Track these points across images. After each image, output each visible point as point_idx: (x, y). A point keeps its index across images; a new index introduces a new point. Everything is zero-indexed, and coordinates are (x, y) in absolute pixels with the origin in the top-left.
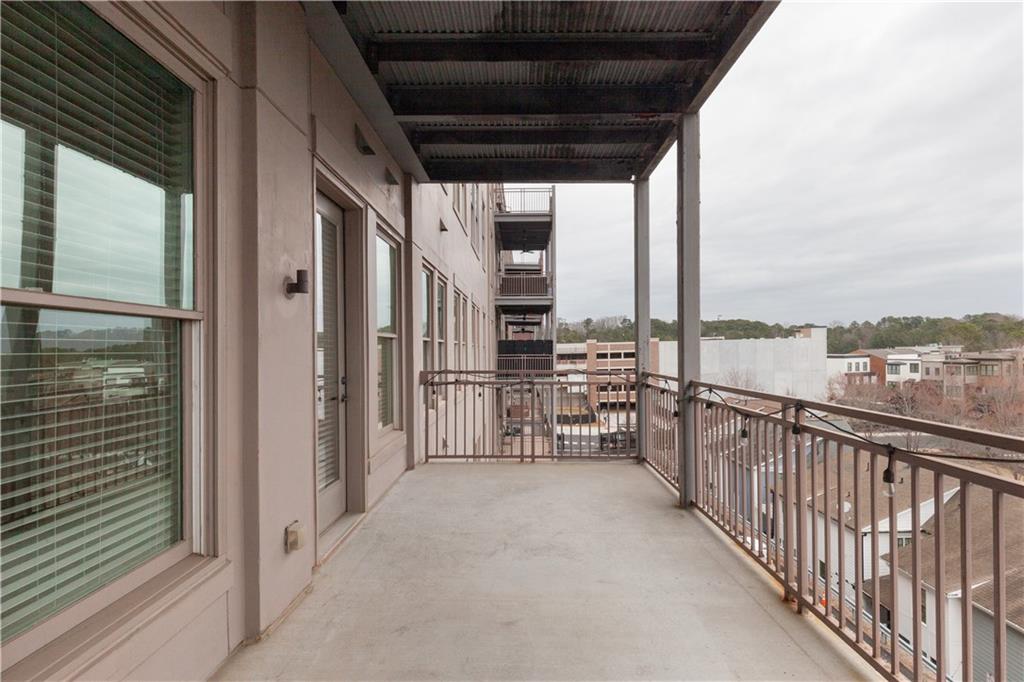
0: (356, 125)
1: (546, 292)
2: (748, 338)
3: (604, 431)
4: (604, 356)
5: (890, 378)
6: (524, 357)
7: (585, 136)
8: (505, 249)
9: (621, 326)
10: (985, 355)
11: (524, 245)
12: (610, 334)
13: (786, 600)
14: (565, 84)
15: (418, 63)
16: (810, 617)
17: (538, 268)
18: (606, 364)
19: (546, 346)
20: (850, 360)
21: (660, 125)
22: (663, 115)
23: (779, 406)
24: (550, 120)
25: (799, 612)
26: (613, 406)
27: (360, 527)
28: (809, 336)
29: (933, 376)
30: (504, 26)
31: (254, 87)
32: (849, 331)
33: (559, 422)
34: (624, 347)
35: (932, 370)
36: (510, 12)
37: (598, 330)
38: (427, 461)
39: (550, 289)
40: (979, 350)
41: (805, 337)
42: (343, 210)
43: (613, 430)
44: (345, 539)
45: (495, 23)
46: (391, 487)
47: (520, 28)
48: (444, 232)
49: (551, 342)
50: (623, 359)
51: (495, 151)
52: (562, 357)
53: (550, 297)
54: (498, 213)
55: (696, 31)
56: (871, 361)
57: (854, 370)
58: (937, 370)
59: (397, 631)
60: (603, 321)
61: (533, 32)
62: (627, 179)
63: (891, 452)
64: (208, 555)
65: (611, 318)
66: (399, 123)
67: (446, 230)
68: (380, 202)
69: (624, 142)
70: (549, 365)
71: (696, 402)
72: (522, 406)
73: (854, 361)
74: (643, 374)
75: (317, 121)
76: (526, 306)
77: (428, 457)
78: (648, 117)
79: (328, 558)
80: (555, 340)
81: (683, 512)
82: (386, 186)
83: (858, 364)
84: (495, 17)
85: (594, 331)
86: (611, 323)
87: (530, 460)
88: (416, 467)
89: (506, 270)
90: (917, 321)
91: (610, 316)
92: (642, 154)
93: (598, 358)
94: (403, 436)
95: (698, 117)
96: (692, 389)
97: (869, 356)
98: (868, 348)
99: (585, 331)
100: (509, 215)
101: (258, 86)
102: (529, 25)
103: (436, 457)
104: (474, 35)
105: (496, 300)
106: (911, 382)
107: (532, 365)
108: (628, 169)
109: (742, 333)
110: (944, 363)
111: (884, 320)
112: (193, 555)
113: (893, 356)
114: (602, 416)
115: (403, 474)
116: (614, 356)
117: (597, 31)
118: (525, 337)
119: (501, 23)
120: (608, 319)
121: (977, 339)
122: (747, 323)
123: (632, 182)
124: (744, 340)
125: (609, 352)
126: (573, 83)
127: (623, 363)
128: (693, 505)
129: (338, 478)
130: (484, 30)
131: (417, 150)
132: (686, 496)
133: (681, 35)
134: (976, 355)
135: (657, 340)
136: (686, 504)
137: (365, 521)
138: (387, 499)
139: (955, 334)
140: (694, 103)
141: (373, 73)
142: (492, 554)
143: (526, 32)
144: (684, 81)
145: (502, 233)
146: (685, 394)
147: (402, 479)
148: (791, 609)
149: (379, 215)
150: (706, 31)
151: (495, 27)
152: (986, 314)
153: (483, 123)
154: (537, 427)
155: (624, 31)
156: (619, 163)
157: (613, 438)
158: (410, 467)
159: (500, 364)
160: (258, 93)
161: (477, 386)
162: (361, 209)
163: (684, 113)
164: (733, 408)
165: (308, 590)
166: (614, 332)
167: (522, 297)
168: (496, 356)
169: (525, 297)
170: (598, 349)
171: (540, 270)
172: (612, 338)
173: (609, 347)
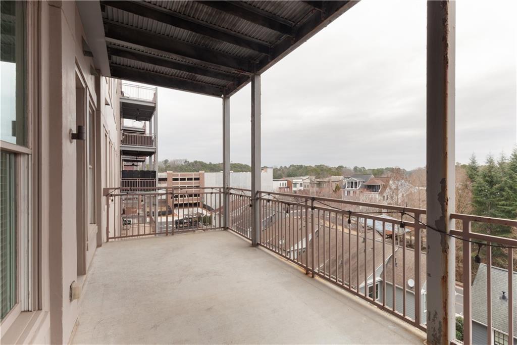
0: (82, 37)
1: (152, 144)
2: (243, 172)
3: (176, 218)
4: (177, 179)
5: (294, 189)
6: (139, 180)
7: (205, 72)
9: (184, 164)
10: (321, 180)
12: (179, 168)
13: (307, 274)
14: (204, 46)
16: (317, 277)
17: (143, 131)
18: (178, 184)
19: (153, 174)
20: (280, 182)
21: (239, 75)
23: (304, 200)
25: (313, 277)
26: (181, 206)
27: (87, 283)
28: (266, 171)
29: (306, 188)
32: (280, 170)
33: (159, 215)
34: (187, 175)
35: (307, 186)
36: (190, 7)
37: (171, 166)
38: (107, 241)
39: (154, 143)
40: (319, 178)
41: (265, 172)
43: (181, 218)
45: (180, 8)
46: (93, 258)
47: (192, 15)
49: (155, 172)
50: (186, 181)
52: (160, 180)
53: (154, 147)
54: (121, 97)
55: (267, 42)
56: (288, 182)
57: (282, 186)
58: (308, 186)
59: (152, 328)
60: (174, 161)
62: (219, 96)
63: (350, 213)
64: (34, 310)
65: (179, 160)
66: (106, 41)
68: (90, 85)
69: (224, 79)
70: (154, 184)
71: (260, 200)
72: (133, 208)
73: (282, 182)
74: (227, 188)
76: (140, 151)
77: (108, 238)
78: (240, 72)
80: (157, 171)
81: (255, 248)
82: (91, 76)
83: (283, 183)
84: (181, 6)
85: (169, 166)
86: (178, 163)
88: (103, 245)
89: (124, 130)
90: (301, 166)
91: (178, 159)
92: (227, 86)
93: (173, 180)
94: (96, 227)
95: (260, 77)
96: (259, 194)
97: (287, 180)
98: (286, 177)
99: (164, 166)
100: (128, 99)
101: (62, 7)
102: (197, 15)
103: (114, 238)
105: (121, 147)
106: (300, 190)
108: (221, 91)
109: (239, 169)
110: (310, 183)
111: (291, 166)
112: (22, 312)
113: (295, 181)
114: (176, 211)
115: (96, 250)
116: (182, 179)
117: (227, 29)
119: (184, 9)
120: (177, 160)
121: (319, 174)
122: (242, 165)
123: (222, 98)
124: (241, 173)
125: (179, 177)
126: (208, 47)
127: (186, 183)
128: (258, 244)
130: (173, 9)
131: (110, 58)
132: (255, 241)
133: (261, 42)
134: (319, 180)
135: (204, 171)
136: (255, 245)
137: (88, 279)
139: (313, 172)
141: (102, 11)
142: (180, 281)
144: (255, 60)
145: (123, 108)
146: (255, 197)
147: (97, 253)
148: (309, 277)
149: (90, 93)
150: (270, 43)
151: (180, 10)
152: (321, 165)
154: (140, 219)
155: (239, 32)
156: (216, 87)
157: (181, 222)
158: (99, 245)
159: (123, 184)
162: (84, 89)
163: (255, 74)
164: (281, 202)
166: (181, 167)
167: (137, 146)
168: (121, 180)
169: (139, 146)
170: (173, 176)
171: (144, 132)
172: (179, 170)
173: (179, 175)
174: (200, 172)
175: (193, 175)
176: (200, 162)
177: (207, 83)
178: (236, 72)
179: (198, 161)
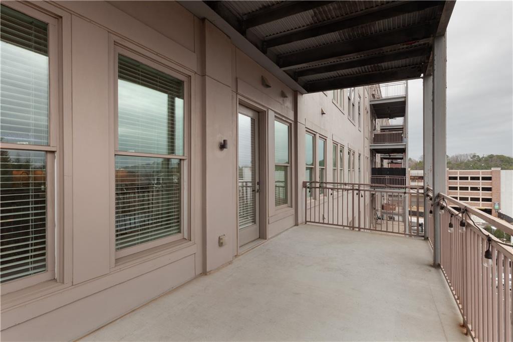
0: (262, 76)
1: (403, 141)
4: (455, 178)
6: (387, 177)
8: (378, 118)
9: (471, 160)
11: (390, 115)
12: (462, 165)
13: (464, 326)
15: (283, 46)
18: (456, 184)
19: (403, 172)
21: (414, 48)
22: (421, 40)
24: (353, 57)
25: (467, 334)
27: (262, 245)
30: (318, 19)
31: (205, 75)
34: (470, 173)
39: (405, 139)
42: (259, 112)
44: (254, 248)
45: (313, 20)
46: (284, 231)
47: (325, 18)
48: (324, 115)
49: (406, 169)
51: (338, 74)
53: (404, 143)
54: (372, 100)
60: (457, 157)
61: (333, 18)
62: (418, 77)
64: (188, 240)
65: (463, 155)
66: (283, 71)
67: (324, 114)
68: (276, 107)
70: (403, 182)
75: (238, 80)
76: (389, 149)
77: (306, 222)
78: (411, 44)
79: (244, 253)
82: (282, 99)
86: (463, 158)
87: (357, 229)
88: (300, 225)
89: (381, 129)
92: (426, 61)
93: (450, 179)
94: (293, 211)
96: (439, 198)
101: (207, 74)
102: (330, 16)
103: (310, 222)
104: (305, 27)
105: (370, 146)
107: (392, 182)
108: (419, 71)
112: (184, 238)
115: (291, 227)
116: (462, 178)
117: (366, 9)
118: (394, 166)
120: (461, 155)
123: (422, 78)
125: (458, 176)
126: (365, 35)
127: (469, 183)
128: (439, 266)
129: (255, 223)
131: (296, 80)
135: (499, 169)
136: (436, 266)
137: (265, 243)
138: (279, 236)
140: (439, 30)
143: (329, 19)
145: (375, 110)
146: (435, 201)
147: (291, 229)
148: (462, 331)
149: (275, 112)
153: (323, 63)
156: (412, 68)
158: (297, 224)
159: (373, 180)
160: (207, 77)
161: (330, 190)
162: (266, 111)
163: (435, 37)
164: (449, 210)
165: (230, 263)
166: (466, 164)
167: (386, 144)
168: (370, 176)
169: (388, 144)
170: (449, 174)
171: (403, 128)
172: (464, 168)
173: (458, 173)
174: (493, 169)
175: (481, 173)
176: (498, 156)
177: (399, 67)
178: (405, 46)
179: (495, 154)
